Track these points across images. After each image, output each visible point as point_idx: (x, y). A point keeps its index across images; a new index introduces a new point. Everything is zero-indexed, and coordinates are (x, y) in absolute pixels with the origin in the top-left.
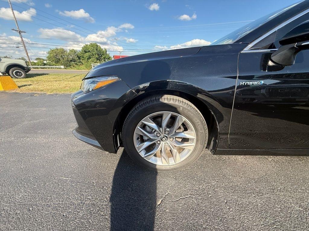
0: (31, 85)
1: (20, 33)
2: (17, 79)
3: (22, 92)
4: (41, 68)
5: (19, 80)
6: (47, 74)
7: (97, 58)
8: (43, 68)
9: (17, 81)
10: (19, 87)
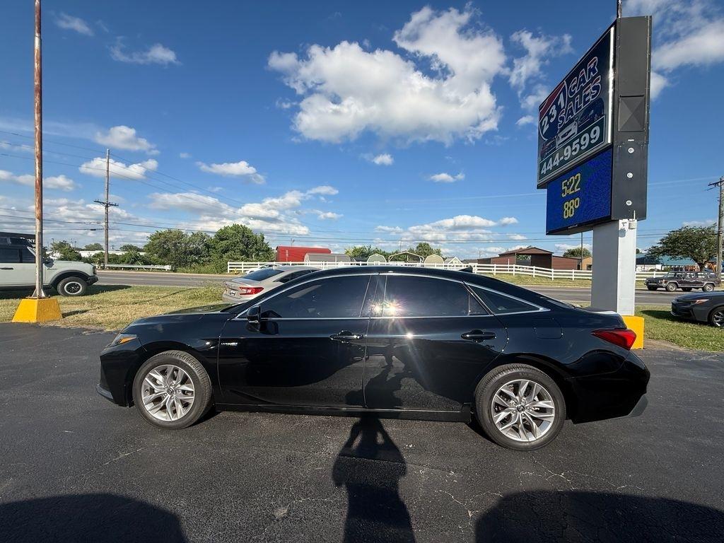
0: (85, 311)
1: (107, 207)
2: (66, 298)
3: (65, 326)
4: (125, 269)
5: (69, 299)
6: (127, 287)
7: (241, 251)
8: (129, 269)
9: (64, 303)
10: (64, 315)
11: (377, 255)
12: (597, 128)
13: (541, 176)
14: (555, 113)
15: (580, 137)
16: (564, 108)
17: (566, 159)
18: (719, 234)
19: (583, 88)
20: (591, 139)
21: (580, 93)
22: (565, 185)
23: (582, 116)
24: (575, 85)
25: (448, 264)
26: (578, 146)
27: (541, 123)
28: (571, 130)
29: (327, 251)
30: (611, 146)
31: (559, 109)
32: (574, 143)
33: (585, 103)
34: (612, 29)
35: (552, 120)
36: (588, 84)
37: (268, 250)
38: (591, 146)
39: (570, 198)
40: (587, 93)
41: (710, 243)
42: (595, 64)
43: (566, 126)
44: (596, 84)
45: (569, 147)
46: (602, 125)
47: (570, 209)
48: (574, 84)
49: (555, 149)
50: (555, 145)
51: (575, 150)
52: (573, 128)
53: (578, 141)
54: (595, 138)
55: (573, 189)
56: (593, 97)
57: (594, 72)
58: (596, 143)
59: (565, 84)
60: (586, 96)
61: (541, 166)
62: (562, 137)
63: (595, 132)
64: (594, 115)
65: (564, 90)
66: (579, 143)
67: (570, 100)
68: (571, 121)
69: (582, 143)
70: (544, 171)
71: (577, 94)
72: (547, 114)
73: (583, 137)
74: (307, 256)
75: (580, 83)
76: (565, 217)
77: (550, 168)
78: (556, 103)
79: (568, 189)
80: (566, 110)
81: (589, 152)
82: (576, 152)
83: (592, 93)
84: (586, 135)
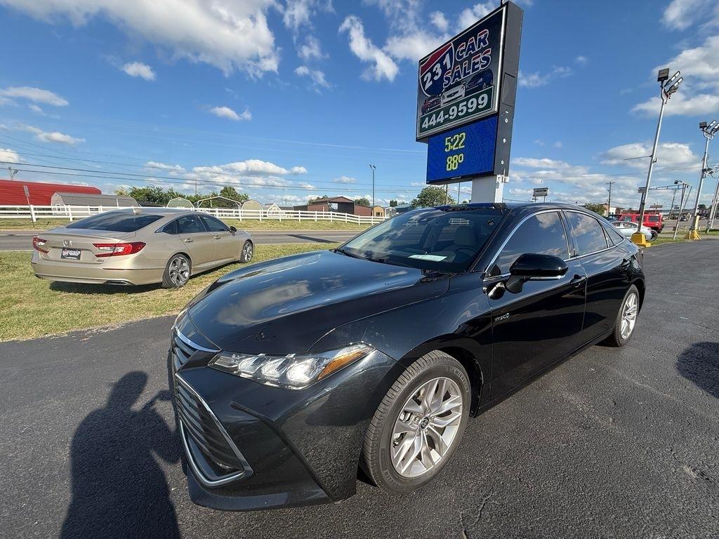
11: (180, 199)
12: (485, 96)
13: (422, 130)
14: (440, 71)
15: (467, 100)
16: (450, 69)
17: (451, 118)
18: (446, 192)
19: (471, 55)
20: (478, 104)
21: (469, 59)
22: (449, 141)
23: (469, 83)
24: (464, 50)
25: (268, 211)
26: (465, 108)
27: (423, 78)
28: (457, 92)
29: (96, 192)
30: (497, 114)
31: (444, 68)
32: (461, 105)
33: (474, 70)
34: (504, 8)
35: (436, 78)
36: (478, 52)
38: (477, 110)
39: (452, 153)
40: (476, 61)
41: (441, 198)
42: (486, 36)
43: (451, 87)
44: (486, 55)
45: (455, 108)
46: (490, 93)
47: (453, 163)
48: (462, 48)
49: (439, 107)
50: (440, 103)
51: (462, 111)
52: (461, 91)
53: (465, 103)
54: (482, 104)
55: (457, 146)
56: (483, 66)
57: (485, 43)
58: (482, 109)
59: (452, 46)
60: (475, 64)
61: (422, 120)
62: (448, 97)
63: (483, 99)
64: (482, 83)
65: (450, 51)
66: (466, 105)
67: (456, 63)
68: (458, 84)
69: (470, 106)
70: (425, 125)
71: (465, 59)
72: (431, 71)
73: (471, 101)
74: (56, 197)
75: (469, 50)
76: (448, 169)
77: (434, 123)
78: (441, 61)
79: (452, 144)
80: (453, 71)
81: (476, 116)
82: (463, 114)
83: (481, 62)
84: (474, 100)
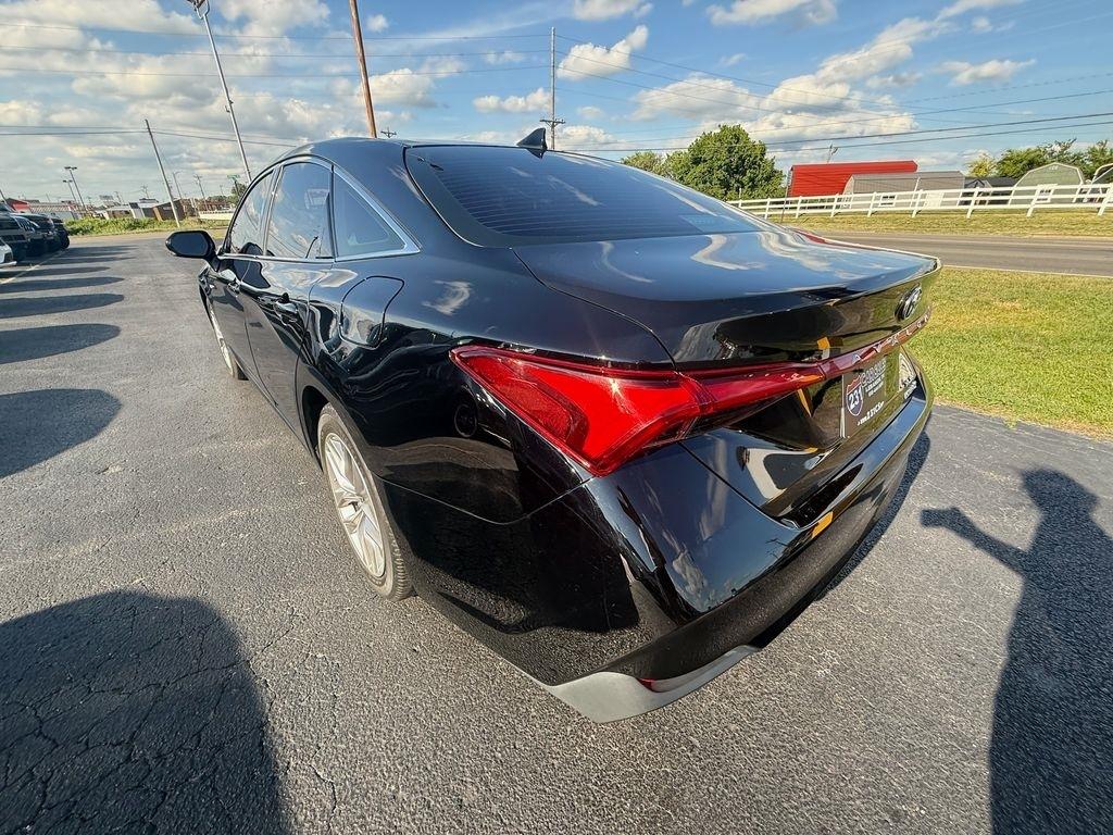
11: (1055, 165)
29: (910, 167)
37: (772, 175)
74: (851, 183)
